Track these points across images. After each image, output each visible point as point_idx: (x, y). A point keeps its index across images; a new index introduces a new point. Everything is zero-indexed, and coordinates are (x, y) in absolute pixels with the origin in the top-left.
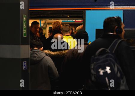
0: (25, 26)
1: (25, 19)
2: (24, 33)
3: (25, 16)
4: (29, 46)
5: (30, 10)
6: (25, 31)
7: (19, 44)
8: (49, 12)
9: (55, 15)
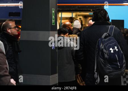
0: (53, 17)
1: (53, 11)
2: (53, 22)
3: (53, 10)
4: (57, 32)
5: (58, 6)
6: (54, 21)
7: (49, 31)
8: (77, 7)
9: (81, 9)
